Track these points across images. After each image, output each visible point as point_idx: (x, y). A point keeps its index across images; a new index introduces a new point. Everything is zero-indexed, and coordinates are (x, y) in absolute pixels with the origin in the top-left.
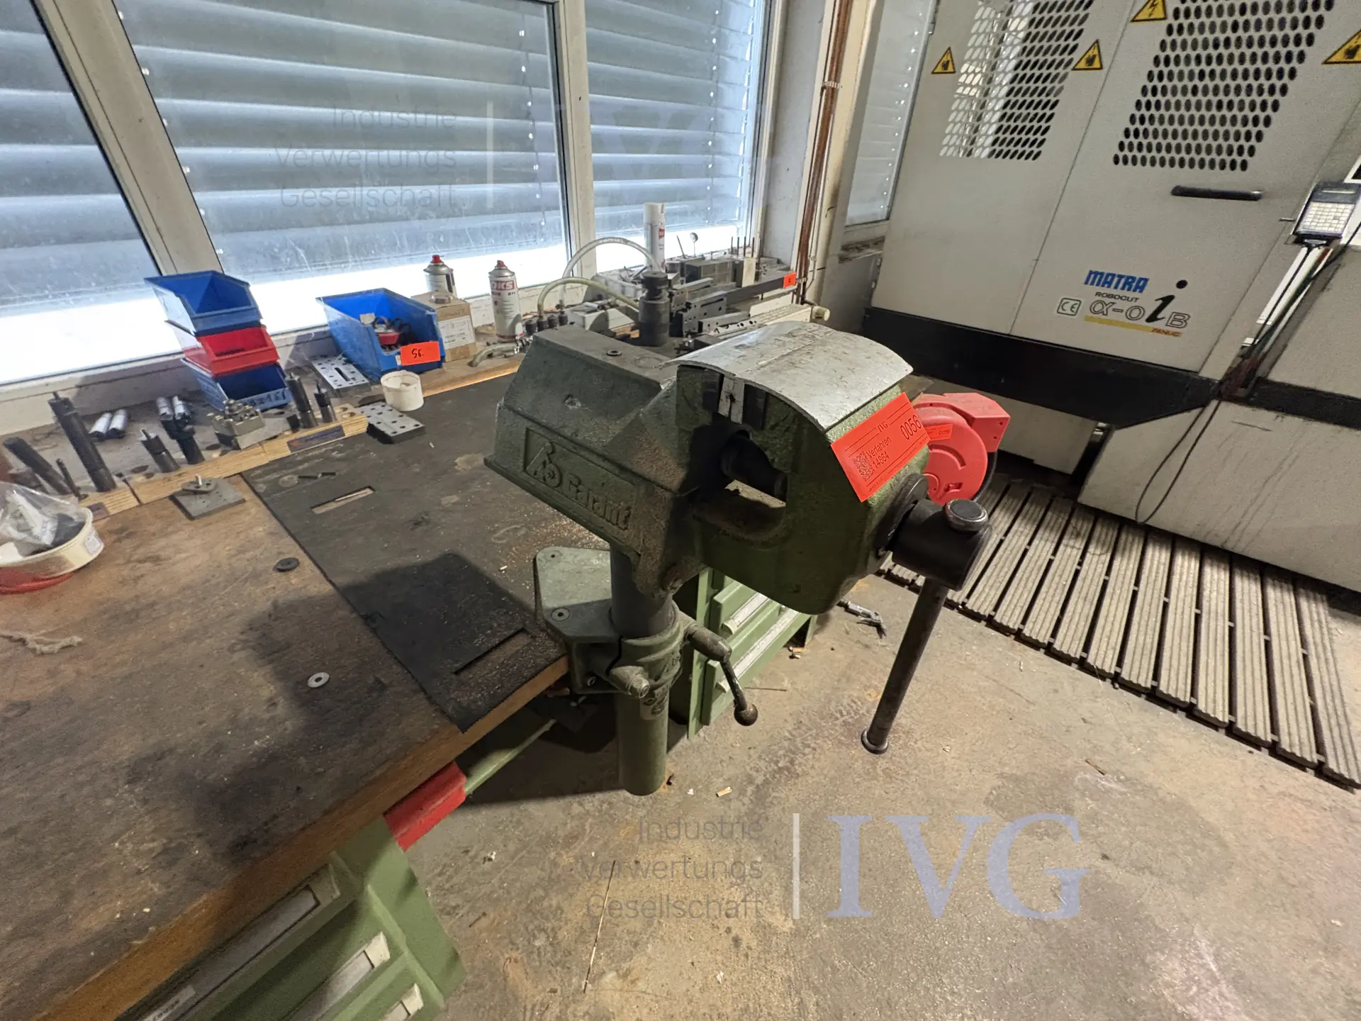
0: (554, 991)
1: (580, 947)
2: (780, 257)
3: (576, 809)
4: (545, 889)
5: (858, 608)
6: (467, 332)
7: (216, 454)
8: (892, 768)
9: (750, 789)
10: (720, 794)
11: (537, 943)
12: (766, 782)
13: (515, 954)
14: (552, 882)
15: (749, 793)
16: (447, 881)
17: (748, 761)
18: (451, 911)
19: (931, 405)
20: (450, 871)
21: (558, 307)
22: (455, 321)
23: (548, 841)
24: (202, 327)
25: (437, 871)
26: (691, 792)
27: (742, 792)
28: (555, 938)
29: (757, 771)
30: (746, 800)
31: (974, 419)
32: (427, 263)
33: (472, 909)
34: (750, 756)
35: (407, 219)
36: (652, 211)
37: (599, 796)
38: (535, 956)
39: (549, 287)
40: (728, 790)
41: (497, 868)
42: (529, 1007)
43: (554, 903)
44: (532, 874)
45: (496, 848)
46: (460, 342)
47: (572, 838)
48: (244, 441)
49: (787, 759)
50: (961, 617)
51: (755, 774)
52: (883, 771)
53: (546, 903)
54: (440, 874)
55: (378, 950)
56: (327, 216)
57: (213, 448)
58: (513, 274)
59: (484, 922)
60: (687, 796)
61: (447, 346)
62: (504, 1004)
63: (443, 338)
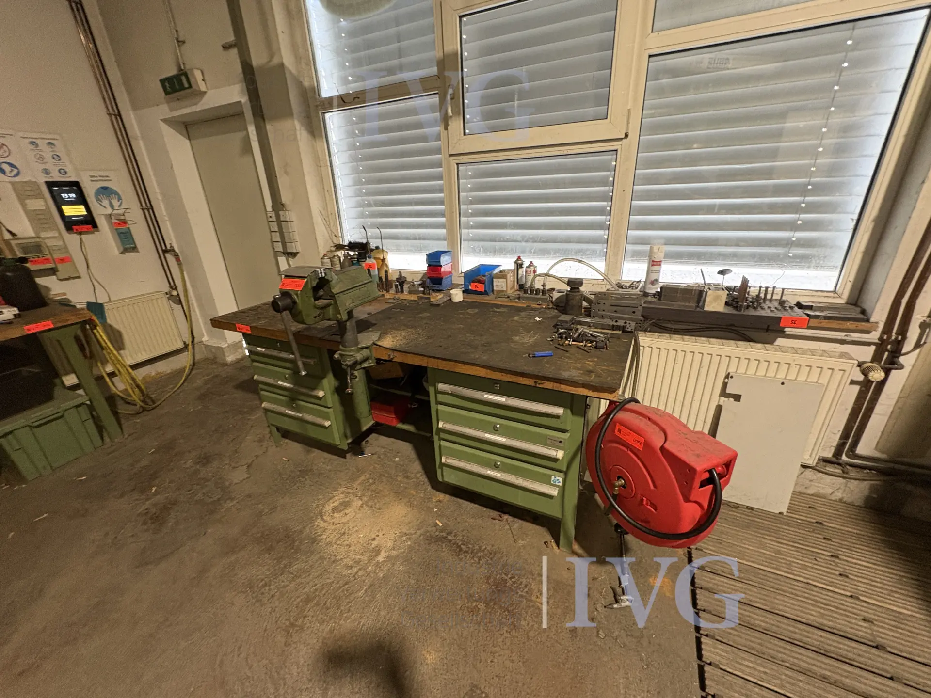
0: (357, 489)
1: (370, 492)
3: (419, 474)
4: (388, 476)
6: (503, 285)
9: (444, 534)
10: (438, 522)
11: (371, 480)
12: (450, 541)
13: (367, 476)
14: (391, 477)
15: (442, 534)
17: (459, 530)
18: (379, 457)
21: (543, 286)
22: (501, 280)
23: (405, 471)
24: (429, 264)
26: (436, 510)
27: (441, 531)
29: (455, 536)
30: (437, 534)
31: (664, 448)
33: (380, 461)
36: (651, 248)
37: (426, 479)
38: (367, 481)
40: (441, 525)
42: (353, 485)
43: (384, 480)
46: (500, 289)
47: (408, 477)
49: (467, 549)
51: (453, 534)
52: (476, 606)
53: (383, 478)
55: (322, 394)
59: (376, 466)
60: (433, 509)
61: (495, 289)
62: (353, 479)
63: (495, 285)
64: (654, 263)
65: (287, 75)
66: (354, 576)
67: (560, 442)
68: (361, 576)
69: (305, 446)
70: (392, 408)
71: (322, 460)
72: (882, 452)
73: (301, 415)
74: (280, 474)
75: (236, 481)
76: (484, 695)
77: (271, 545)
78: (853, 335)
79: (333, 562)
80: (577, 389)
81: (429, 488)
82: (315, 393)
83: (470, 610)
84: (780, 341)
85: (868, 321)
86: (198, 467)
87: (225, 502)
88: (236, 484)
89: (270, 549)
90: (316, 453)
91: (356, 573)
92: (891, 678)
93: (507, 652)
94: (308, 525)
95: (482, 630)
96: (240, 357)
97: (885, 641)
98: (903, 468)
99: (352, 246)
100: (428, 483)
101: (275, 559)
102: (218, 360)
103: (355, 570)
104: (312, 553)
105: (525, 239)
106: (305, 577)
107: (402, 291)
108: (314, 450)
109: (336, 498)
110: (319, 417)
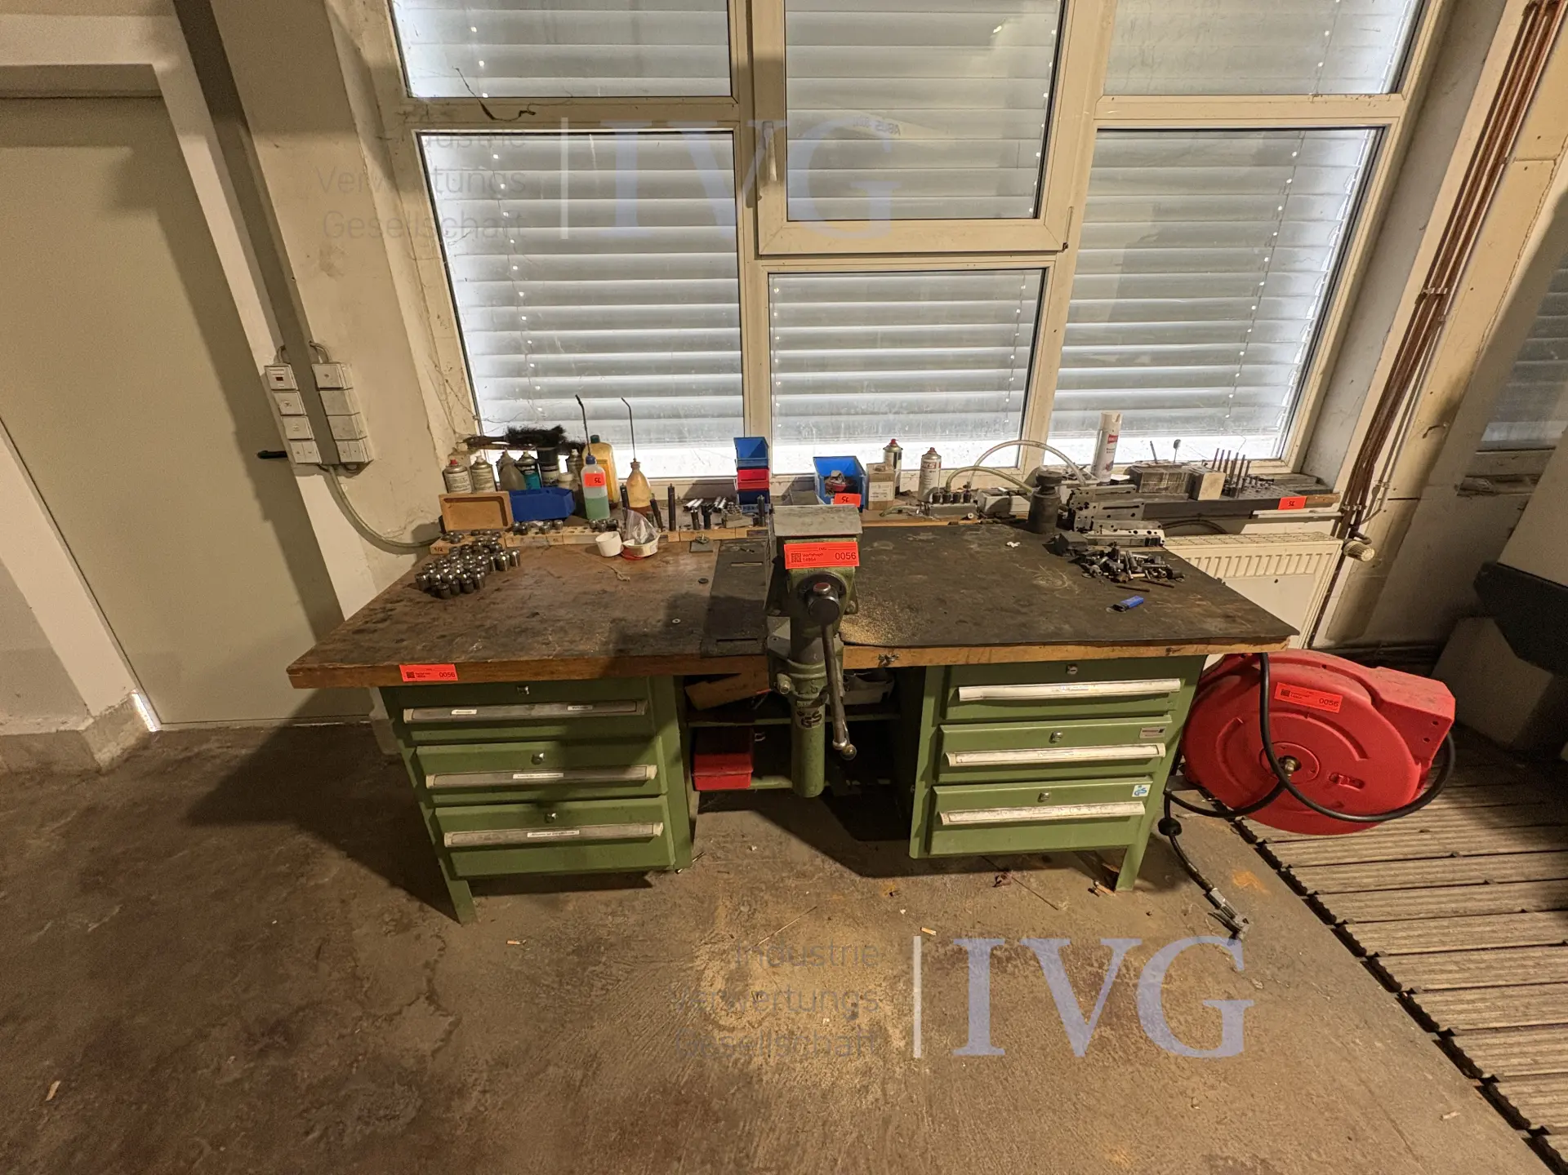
0: (732, 937)
1: (762, 931)
2: (1321, 477)
3: (818, 861)
4: (767, 888)
5: (1222, 901)
6: (888, 492)
7: (716, 528)
8: (1114, 1042)
10: (924, 929)
11: (742, 908)
13: (728, 903)
14: (772, 887)
15: (950, 948)
16: (725, 842)
17: (968, 928)
18: (716, 858)
19: (1324, 666)
20: (729, 839)
21: (965, 487)
22: (883, 484)
23: (789, 865)
24: (741, 465)
25: (723, 834)
26: (903, 911)
27: (943, 943)
28: (753, 914)
30: (942, 951)
31: (1383, 701)
32: (888, 443)
33: (725, 865)
34: (974, 927)
35: (886, 413)
36: (1106, 418)
37: (838, 865)
38: (737, 913)
39: (958, 472)
40: (933, 933)
41: (753, 856)
42: (716, 932)
43: (766, 897)
44: (768, 875)
45: (757, 845)
46: (881, 498)
47: (802, 875)
48: (729, 524)
49: (1007, 953)
50: (1398, 1006)
53: (762, 894)
54: (723, 836)
55: (651, 772)
56: (835, 410)
57: (717, 524)
58: (940, 457)
59: (726, 876)
60: (898, 911)
61: (870, 499)
62: (706, 920)
63: (870, 494)
64: (1108, 439)
65: (334, 26)
66: (887, 1103)
67: (1161, 731)
68: (898, 1093)
69: (535, 896)
70: (748, 757)
71: (602, 908)
72: (1331, 639)
73: (577, 832)
74: (534, 981)
75: (427, 1047)
76: (1230, 1162)
77: (664, 1139)
78: (1319, 509)
79: (824, 1096)
80: (1233, 647)
81: (858, 878)
82: (636, 773)
83: (1099, 1047)
84: (1249, 528)
85: (1331, 492)
86: (272, 1061)
87: (448, 1109)
88: (435, 1052)
89: (669, 1151)
90: (574, 901)
91: (885, 1094)
92: (1486, 883)
93: (1196, 1079)
94: (703, 1056)
95: (1141, 1068)
96: (131, 741)
97: (1455, 846)
98: (1361, 650)
99: (517, 439)
100: (848, 871)
101: (703, 1163)
102: (56, 768)
103: (876, 1091)
104: (766, 1104)
105: (896, 410)
106: (801, 1161)
107: (707, 525)
108: (562, 896)
109: (709, 973)
110: (631, 821)
